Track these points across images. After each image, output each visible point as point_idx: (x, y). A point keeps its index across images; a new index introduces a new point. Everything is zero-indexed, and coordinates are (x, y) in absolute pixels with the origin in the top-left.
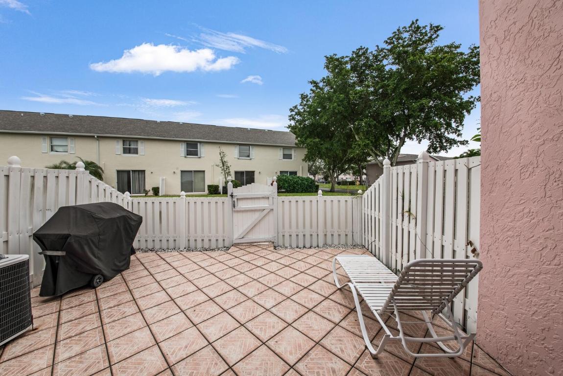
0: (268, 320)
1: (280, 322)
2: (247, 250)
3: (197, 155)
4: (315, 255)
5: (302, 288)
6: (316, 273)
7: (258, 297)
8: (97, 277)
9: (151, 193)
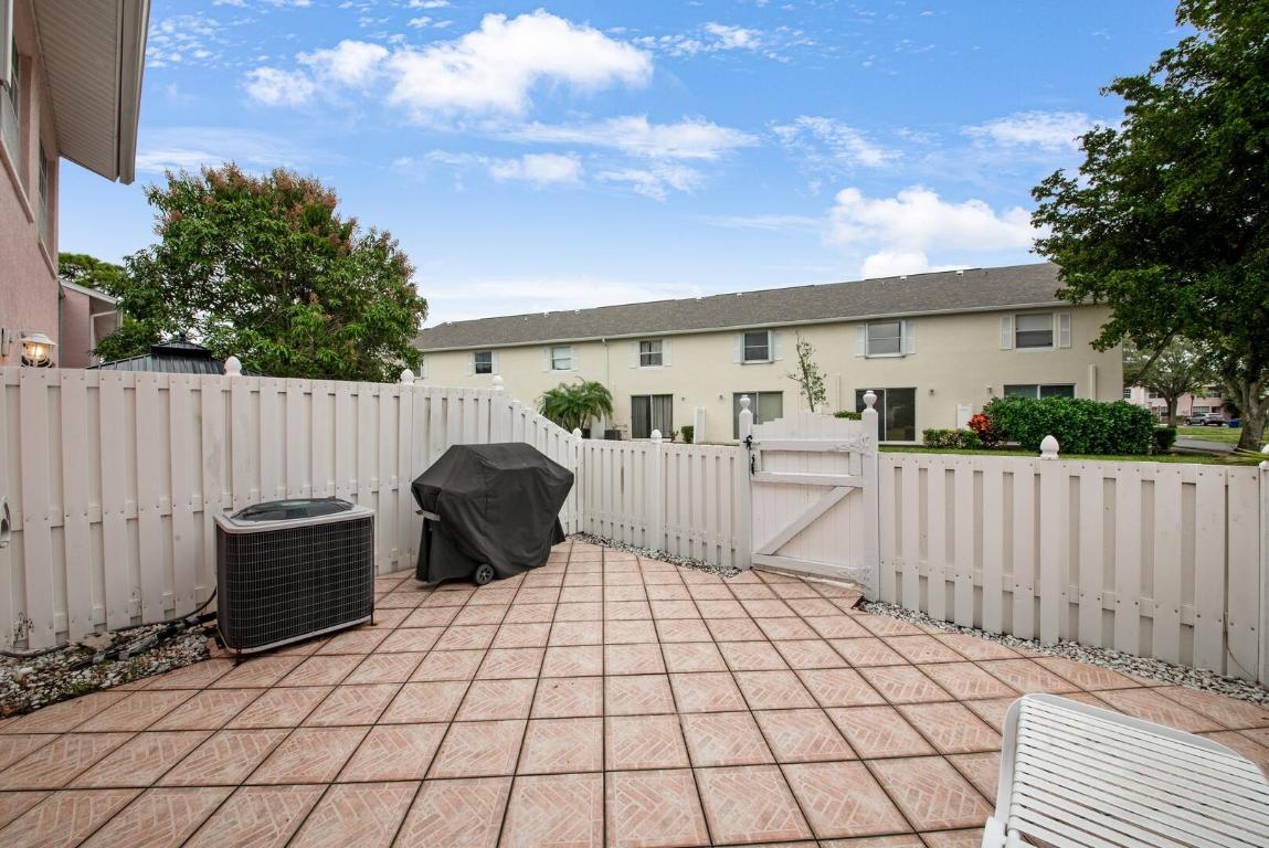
0: (670, 796)
1: (693, 821)
2: (775, 587)
3: (766, 358)
4: (988, 666)
5: (849, 755)
6: (942, 729)
7: (699, 721)
8: (482, 567)
9: (680, 437)
